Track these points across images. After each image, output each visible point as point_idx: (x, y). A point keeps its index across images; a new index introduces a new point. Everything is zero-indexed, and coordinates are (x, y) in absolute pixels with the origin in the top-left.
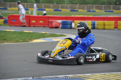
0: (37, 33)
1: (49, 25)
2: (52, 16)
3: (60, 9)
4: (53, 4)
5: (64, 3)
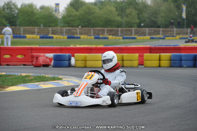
0: (13, 76)
1: (32, 62)
3: (50, 35)
4: (39, 27)
5: (56, 25)
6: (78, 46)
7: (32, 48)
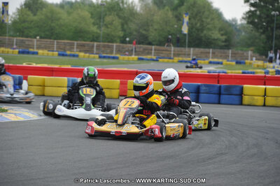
5: (4, 34)
6: (34, 65)
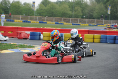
0: (5, 44)
1: (17, 36)
2: (21, 27)
4: (22, 16)
5: (33, 15)
7: (17, 27)
